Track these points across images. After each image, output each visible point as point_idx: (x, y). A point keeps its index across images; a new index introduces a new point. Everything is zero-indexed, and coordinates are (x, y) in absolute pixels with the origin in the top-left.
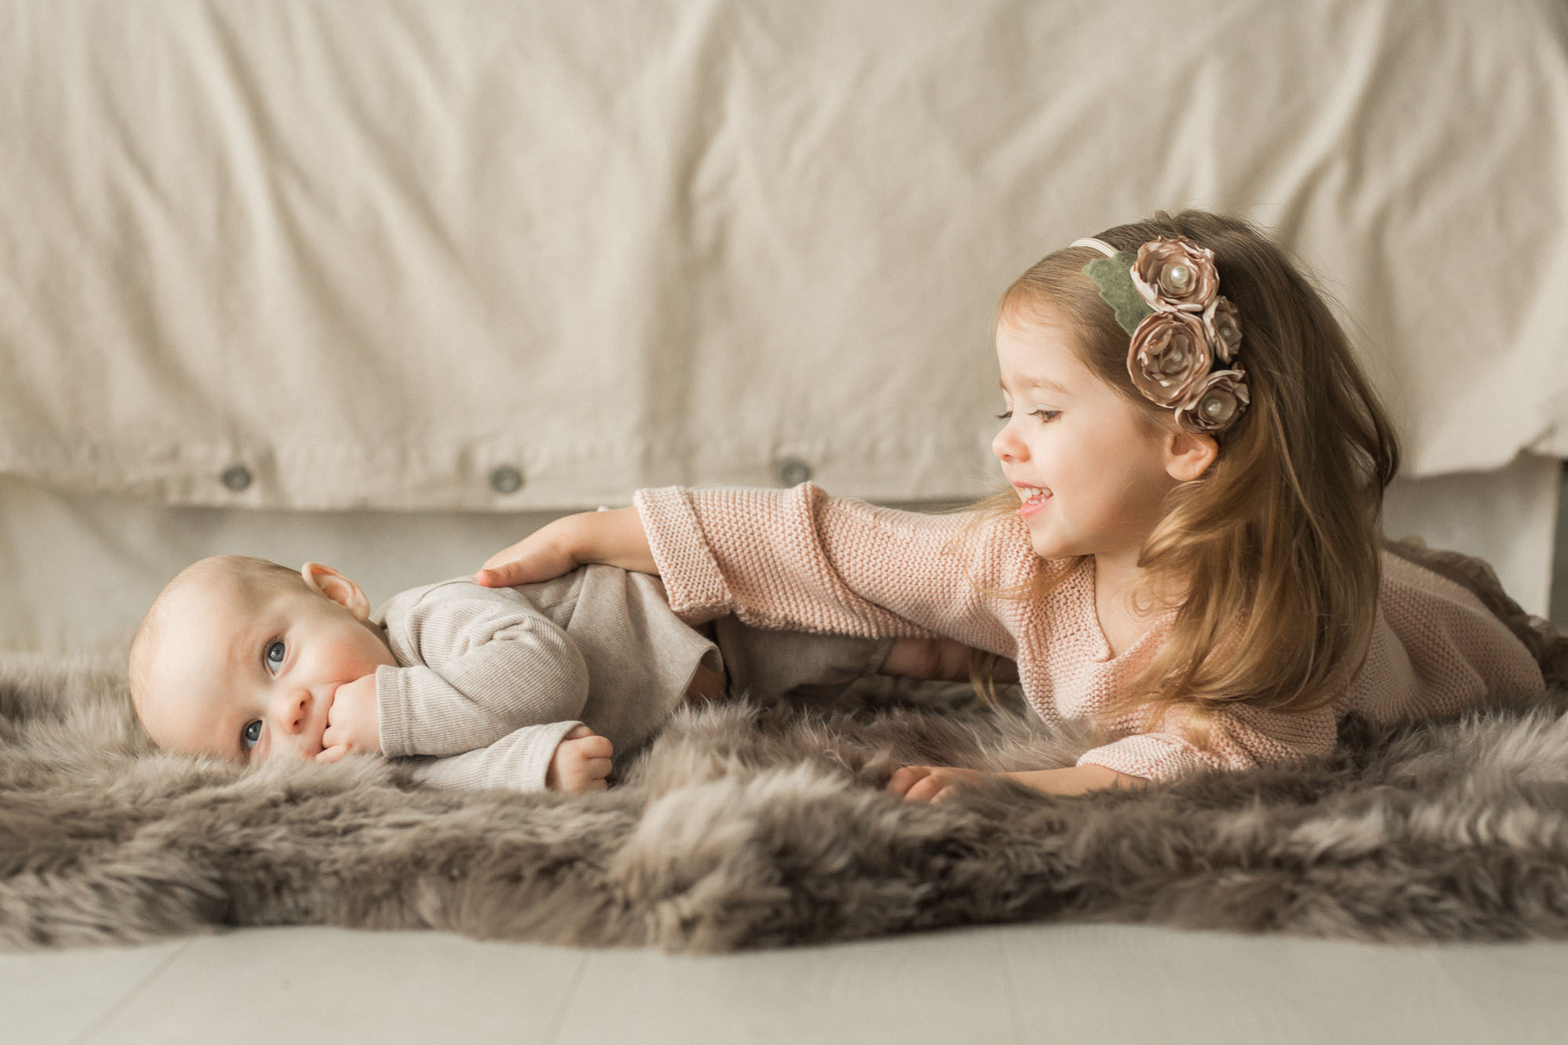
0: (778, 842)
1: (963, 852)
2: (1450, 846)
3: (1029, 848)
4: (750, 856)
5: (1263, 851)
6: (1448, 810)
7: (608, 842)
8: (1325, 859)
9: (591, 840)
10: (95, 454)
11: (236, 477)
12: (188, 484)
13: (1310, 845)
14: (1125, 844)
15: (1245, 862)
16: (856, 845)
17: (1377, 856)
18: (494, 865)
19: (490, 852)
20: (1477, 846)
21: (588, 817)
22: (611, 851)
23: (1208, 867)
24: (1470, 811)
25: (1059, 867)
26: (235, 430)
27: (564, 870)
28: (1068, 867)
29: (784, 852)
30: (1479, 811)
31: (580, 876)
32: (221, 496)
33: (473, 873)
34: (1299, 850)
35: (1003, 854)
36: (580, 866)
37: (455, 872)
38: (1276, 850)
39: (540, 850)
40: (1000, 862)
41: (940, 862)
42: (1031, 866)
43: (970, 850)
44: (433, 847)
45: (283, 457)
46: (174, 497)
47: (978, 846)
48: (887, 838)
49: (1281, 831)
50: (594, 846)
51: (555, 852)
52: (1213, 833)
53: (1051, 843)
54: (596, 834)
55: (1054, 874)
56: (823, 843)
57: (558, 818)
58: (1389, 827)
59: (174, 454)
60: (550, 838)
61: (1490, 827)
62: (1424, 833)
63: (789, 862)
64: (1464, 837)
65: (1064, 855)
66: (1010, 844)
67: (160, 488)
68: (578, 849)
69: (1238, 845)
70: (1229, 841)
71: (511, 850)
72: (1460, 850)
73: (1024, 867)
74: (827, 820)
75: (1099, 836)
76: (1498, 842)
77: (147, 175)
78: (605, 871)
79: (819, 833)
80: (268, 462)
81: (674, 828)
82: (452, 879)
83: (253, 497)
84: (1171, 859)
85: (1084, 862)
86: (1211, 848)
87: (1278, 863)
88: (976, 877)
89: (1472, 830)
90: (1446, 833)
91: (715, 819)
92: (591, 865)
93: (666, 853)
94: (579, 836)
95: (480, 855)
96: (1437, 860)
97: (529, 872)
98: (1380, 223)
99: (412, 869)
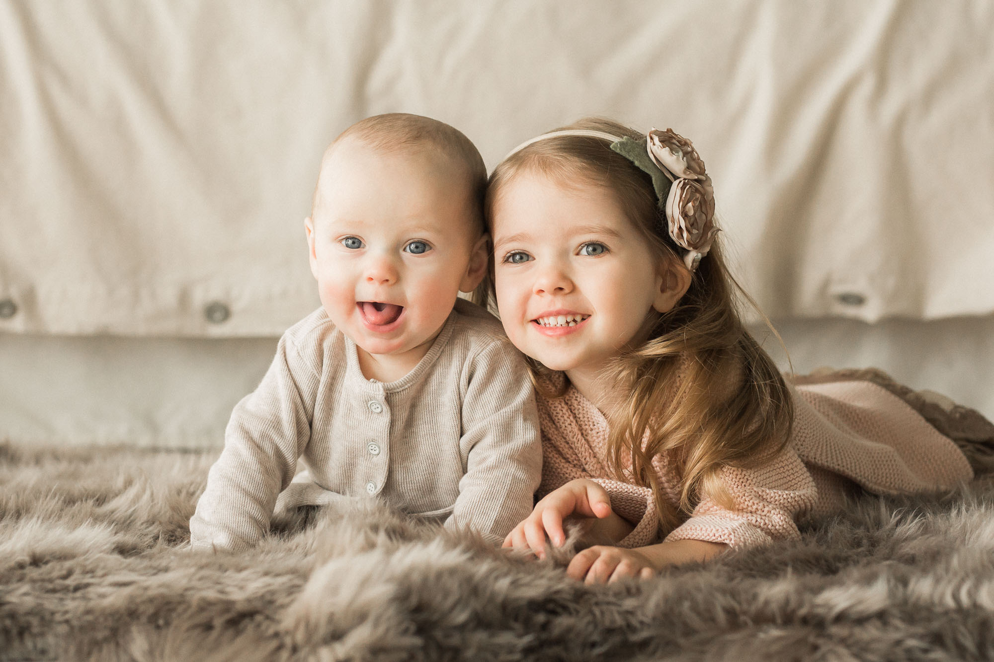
0: (414, 601)
1: (559, 610)
2: (938, 609)
3: (614, 608)
4: (391, 612)
5: (794, 611)
6: (937, 581)
7: (281, 599)
8: (841, 618)
9: (268, 597)
11: (4, 308)
13: (830, 608)
14: (686, 605)
15: (779, 621)
16: (476, 604)
17: (881, 616)
18: (191, 617)
19: (189, 607)
20: (960, 609)
21: (267, 580)
22: (283, 607)
23: (750, 623)
24: (955, 582)
25: (634, 622)
27: (247, 621)
28: (642, 623)
29: (419, 609)
30: (963, 581)
31: (259, 625)
33: (175, 622)
34: (820, 611)
35: (591, 612)
36: (259, 618)
37: (161, 622)
38: (803, 611)
39: (228, 605)
40: (589, 618)
41: (541, 618)
42: (613, 621)
43: (565, 608)
44: (144, 602)
45: (42, 293)
47: (572, 606)
48: (500, 599)
49: (807, 596)
50: (271, 602)
51: (240, 607)
52: (755, 597)
53: (629, 603)
54: (273, 593)
55: (630, 628)
56: (450, 601)
57: (243, 580)
58: (892, 594)
60: (237, 596)
61: (970, 594)
62: (918, 598)
63: (423, 616)
64: (950, 602)
65: (639, 613)
66: (597, 604)
68: (258, 605)
69: (774, 607)
70: (767, 603)
71: (205, 605)
72: (946, 613)
73: (607, 623)
74: (453, 585)
75: (666, 599)
76: (976, 606)
78: (278, 622)
79: (446, 594)
80: (30, 297)
81: (333, 589)
82: (158, 627)
83: (18, 324)
84: (721, 617)
85: (654, 618)
86: (753, 609)
87: (805, 621)
88: (569, 630)
89: (956, 597)
90: (936, 599)
91: (365, 583)
92: (268, 618)
93: (326, 609)
94: (260, 594)
95: (180, 609)
96: (929, 620)
97: (218, 622)
98: (900, 122)
99: (127, 619)
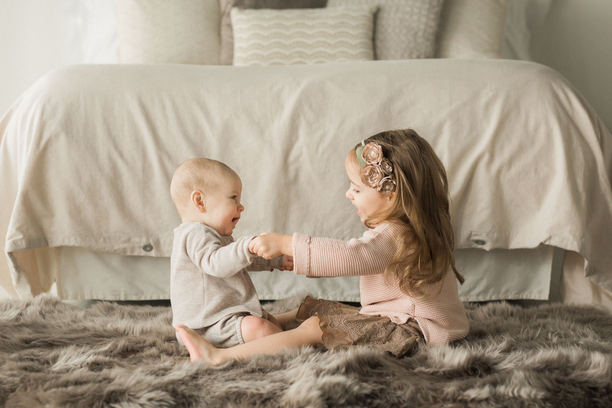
0: (326, 396)
1: (376, 397)
2: (507, 398)
3: (394, 395)
4: (319, 401)
5: (457, 398)
6: (506, 387)
7: (279, 393)
8: (473, 400)
9: (274, 392)
10: (105, 241)
11: (148, 247)
12: (133, 249)
13: (469, 396)
14: (419, 395)
15: (451, 401)
16: (347, 397)
17: (487, 400)
18: (249, 400)
19: (247, 396)
20: (514, 398)
21: (273, 384)
22: (280, 396)
23: (441, 402)
24: (513, 387)
25: (401, 401)
26: (147, 233)
27: (268, 402)
28: (404, 401)
29: (328, 399)
30: (516, 386)
31: (272, 404)
32: (143, 253)
33: (243, 402)
34: (466, 398)
35: (386, 397)
36: (272, 401)
37: (238, 401)
38: (460, 398)
39: (261, 395)
40: (385, 400)
41: (369, 400)
42: (394, 401)
43: (377, 396)
44: (231, 394)
45: (162, 242)
46: (128, 253)
47: (379, 395)
48: (355, 394)
49: (461, 392)
50: (275, 394)
51: (265, 397)
52: (443, 392)
53: (399, 393)
54: (275, 390)
55: (400, 403)
56: (338, 396)
57: (264, 384)
58: (491, 392)
59: (129, 240)
60: (263, 391)
61: (518, 392)
62: (500, 393)
63: (330, 401)
64: (511, 395)
65: (403, 398)
66: (388, 393)
67: (124, 250)
68: (271, 395)
69: (449, 396)
70: (447, 394)
71: (253, 395)
72: (510, 398)
73: (392, 402)
74: (339, 389)
75: (412, 393)
76: (520, 396)
77: (121, 155)
78: (279, 403)
79: (337, 393)
80: (158, 243)
81: (298, 392)
82: (237, 403)
83: (153, 253)
84: (431, 399)
85: (408, 400)
86: (442, 396)
87: (461, 401)
88: (379, 404)
89: (513, 393)
90: (506, 393)
91: (310, 389)
92: (275, 400)
93: (296, 399)
94: (270, 391)
95: (244, 397)
96: (503, 401)
97: (258, 402)
99: (226, 400)
